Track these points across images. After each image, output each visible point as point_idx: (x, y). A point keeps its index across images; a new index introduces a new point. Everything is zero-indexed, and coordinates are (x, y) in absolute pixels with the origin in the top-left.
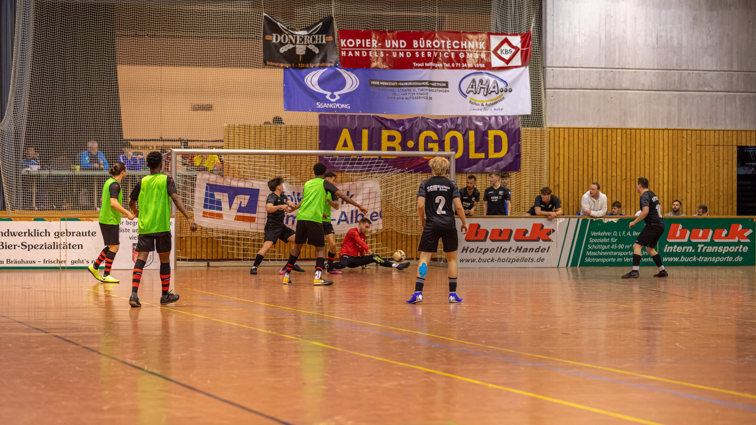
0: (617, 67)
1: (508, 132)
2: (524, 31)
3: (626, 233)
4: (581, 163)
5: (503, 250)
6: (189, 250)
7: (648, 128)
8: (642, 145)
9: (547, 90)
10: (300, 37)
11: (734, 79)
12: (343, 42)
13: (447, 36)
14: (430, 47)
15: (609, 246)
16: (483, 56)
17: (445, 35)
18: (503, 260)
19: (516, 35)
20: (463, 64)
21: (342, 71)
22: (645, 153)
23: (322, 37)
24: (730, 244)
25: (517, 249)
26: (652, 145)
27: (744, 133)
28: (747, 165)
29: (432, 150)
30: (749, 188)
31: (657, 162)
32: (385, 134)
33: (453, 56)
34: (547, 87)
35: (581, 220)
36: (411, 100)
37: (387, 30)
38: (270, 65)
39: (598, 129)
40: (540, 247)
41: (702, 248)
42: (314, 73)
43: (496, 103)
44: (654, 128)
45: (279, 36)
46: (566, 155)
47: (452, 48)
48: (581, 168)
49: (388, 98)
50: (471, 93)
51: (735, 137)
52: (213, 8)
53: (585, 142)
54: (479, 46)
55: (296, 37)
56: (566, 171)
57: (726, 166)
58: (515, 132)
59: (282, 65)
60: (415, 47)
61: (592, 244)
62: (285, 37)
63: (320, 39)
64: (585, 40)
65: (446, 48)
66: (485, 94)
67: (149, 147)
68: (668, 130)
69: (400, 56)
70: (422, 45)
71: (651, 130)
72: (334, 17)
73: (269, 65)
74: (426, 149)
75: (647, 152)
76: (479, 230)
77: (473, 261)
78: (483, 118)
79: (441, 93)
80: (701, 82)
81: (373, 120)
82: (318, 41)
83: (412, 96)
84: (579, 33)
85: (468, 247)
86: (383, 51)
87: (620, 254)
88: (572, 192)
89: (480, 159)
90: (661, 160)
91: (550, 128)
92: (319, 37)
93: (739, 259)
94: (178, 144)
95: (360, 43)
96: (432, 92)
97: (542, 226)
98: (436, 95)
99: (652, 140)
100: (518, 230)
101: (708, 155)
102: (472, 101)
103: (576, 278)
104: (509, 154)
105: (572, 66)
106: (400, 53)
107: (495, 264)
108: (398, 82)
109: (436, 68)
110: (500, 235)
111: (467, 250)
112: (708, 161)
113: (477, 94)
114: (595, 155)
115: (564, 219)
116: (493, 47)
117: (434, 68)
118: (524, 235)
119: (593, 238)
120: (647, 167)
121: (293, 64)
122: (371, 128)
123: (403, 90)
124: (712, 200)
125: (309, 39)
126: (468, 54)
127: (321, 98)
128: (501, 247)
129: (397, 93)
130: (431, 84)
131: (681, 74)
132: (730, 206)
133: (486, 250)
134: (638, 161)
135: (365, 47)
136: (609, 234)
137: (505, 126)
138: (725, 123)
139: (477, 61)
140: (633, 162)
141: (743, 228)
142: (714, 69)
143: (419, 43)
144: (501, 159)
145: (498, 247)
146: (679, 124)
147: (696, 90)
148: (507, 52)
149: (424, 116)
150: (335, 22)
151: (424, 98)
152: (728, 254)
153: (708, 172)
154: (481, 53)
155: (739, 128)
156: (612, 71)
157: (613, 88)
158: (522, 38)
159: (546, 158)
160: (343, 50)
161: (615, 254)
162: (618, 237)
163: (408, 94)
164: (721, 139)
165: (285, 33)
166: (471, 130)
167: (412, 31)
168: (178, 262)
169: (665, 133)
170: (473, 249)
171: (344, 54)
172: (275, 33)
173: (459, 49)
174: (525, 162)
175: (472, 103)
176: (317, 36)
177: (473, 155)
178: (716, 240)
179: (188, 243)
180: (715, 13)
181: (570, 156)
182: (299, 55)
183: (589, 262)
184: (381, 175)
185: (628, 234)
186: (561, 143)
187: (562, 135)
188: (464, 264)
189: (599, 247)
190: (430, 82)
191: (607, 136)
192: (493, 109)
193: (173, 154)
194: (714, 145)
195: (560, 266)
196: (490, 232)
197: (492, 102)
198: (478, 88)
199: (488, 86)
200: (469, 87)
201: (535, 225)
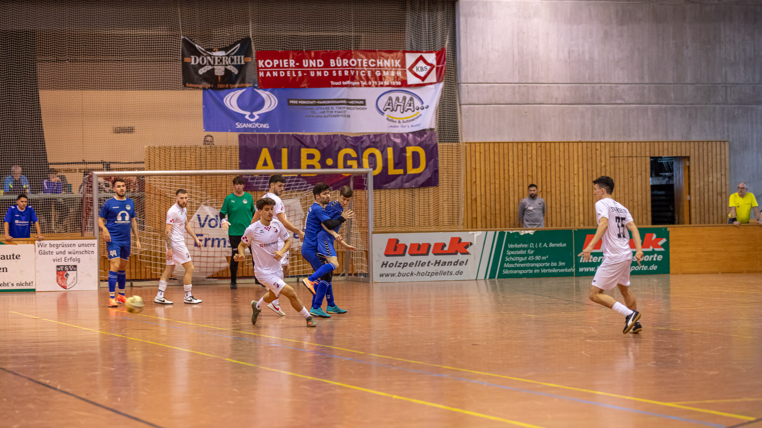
0: (530, 82)
1: (425, 148)
2: (438, 49)
3: (543, 245)
4: (497, 177)
5: (422, 264)
7: (562, 140)
8: (557, 158)
9: (462, 106)
10: (219, 58)
11: (646, 91)
12: (261, 63)
13: (363, 54)
14: (347, 65)
15: (526, 257)
16: (399, 74)
17: (361, 53)
18: (423, 274)
19: (431, 52)
20: (379, 82)
21: (260, 92)
22: (560, 165)
23: (241, 58)
25: (436, 262)
26: (567, 157)
27: (656, 144)
28: (661, 176)
29: (351, 167)
30: (664, 198)
31: (572, 174)
32: (304, 152)
33: (369, 74)
34: (463, 102)
35: (498, 232)
36: (329, 118)
37: (304, 50)
38: (190, 87)
39: (513, 143)
40: (458, 260)
42: (232, 93)
43: (413, 120)
44: (568, 141)
45: (197, 58)
46: (483, 169)
47: (369, 66)
48: (497, 182)
49: (307, 116)
50: (388, 110)
51: (648, 148)
52: (132, 32)
53: (501, 156)
54: (395, 64)
55: (214, 59)
56: (483, 185)
57: (639, 177)
58: (433, 148)
59: (201, 86)
60: (332, 66)
61: (509, 256)
62: (203, 59)
63: (239, 60)
64: (499, 56)
65: (362, 66)
66: (402, 111)
67: (72, 170)
68: (582, 142)
69: (318, 75)
70: (339, 63)
71: (565, 143)
72: (252, 38)
73: (188, 87)
74: (345, 166)
75: (562, 164)
76: (397, 245)
77: (393, 275)
78: (401, 135)
79: (359, 110)
80: (614, 95)
81: (293, 138)
82: (237, 62)
83: (330, 114)
84: (492, 49)
85: (387, 262)
86: (301, 71)
87: (538, 265)
88: (489, 205)
89: (399, 175)
90: (576, 172)
91: (466, 143)
92: (237, 58)
93: (654, 267)
94: (101, 166)
95: (278, 63)
96: (349, 110)
97: (460, 239)
98: (355, 112)
99: (566, 153)
100: (436, 245)
101: (621, 167)
102: (390, 118)
103: (494, 289)
104: (427, 169)
105: (486, 82)
106: (318, 72)
107: (414, 278)
108: (317, 100)
109: (353, 86)
110: (419, 249)
111: (386, 265)
112: (622, 173)
113: (394, 111)
114: (511, 169)
115: (481, 232)
116: (408, 65)
117: (351, 86)
118: (443, 249)
119: (510, 251)
120: (563, 179)
121: (212, 85)
122: (290, 147)
123: (321, 108)
125: (228, 60)
126: (384, 72)
127: (241, 118)
128: (420, 261)
129: (316, 111)
130: (348, 102)
131: (593, 87)
132: (645, 216)
133: (405, 265)
134: (553, 173)
135: (283, 67)
136: (526, 246)
137: (423, 142)
138: (638, 135)
139: (393, 79)
140: (549, 175)
141: (657, 237)
142: (626, 81)
143: (336, 62)
144: (419, 175)
145: (417, 261)
146: (593, 137)
147: (608, 102)
148: (422, 69)
149: (343, 134)
150: (253, 43)
151: (342, 116)
152: (643, 263)
153: (622, 183)
154: (396, 71)
155: (652, 139)
156: (525, 86)
157: (526, 103)
158: (437, 55)
159: (463, 172)
160: (261, 71)
161: (533, 265)
162: (534, 249)
163: (326, 112)
164: (634, 151)
165: (203, 55)
166: (389, 146)
167: (329, 51)
168: (100, 283)
169: (579, 146)
170: (393, 264)
171: (262, 74)
172: (193, 55)
173: (375, 67)
174: (443, 176)
175: (389, 120)
176: (235, 57)
177: (392, 171)
180: (625, 27)
181: (486, 170)
182: (217, 76)
183: (507, 274)
184: (300, 193)
185: (544, 246)
186: (478, 158)
187: (478, 149)
188: (384, 279)
189: (516, 259)
190: (347, 100)
191: (522, 150)
192: (410, 126)
193: (94, 177)
194: (628, 157)
195: (478, 279)
196: (409, 246)
197: (408, 119)
198: (395, 106)
199: (404, 104)
200: (386, 105)
201: (453, 239)
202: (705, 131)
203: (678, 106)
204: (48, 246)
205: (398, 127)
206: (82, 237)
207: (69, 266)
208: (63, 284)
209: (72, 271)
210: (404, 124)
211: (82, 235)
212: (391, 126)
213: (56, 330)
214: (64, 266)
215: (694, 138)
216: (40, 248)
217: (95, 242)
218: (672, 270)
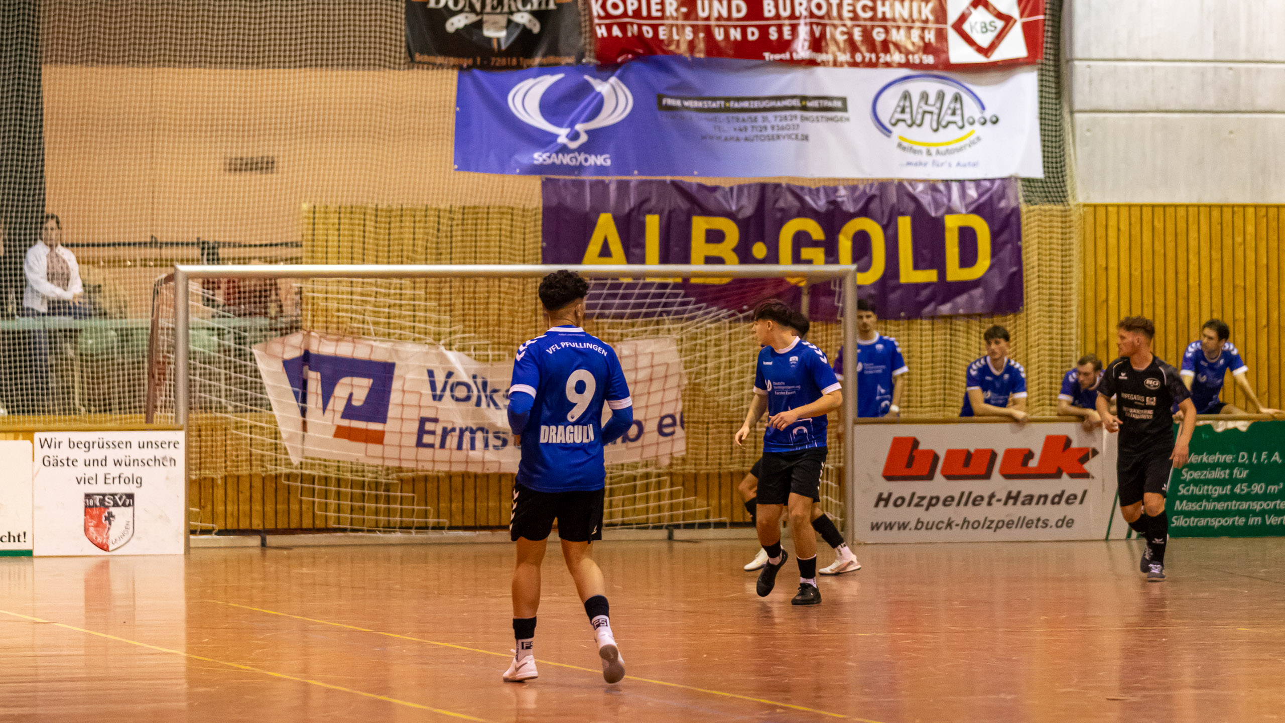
0: (1243, 58)
1: (991, 219)
3: (1270, 456)
4: (1159, 289)
5: (975, 500)
6: (220, 508)
9: (1078, 115)
12: (596, 6)
14: (805, 14)
15: (1229, 487)
16: (930, 36)
18: (976, 525)
20: (882, 55)
21: (596, 82)
25: (1009, 496)
29: (809, 261)
32: (700, 225)
33: (857, 35)
34: (1077, 106)
36: (757, 144)
38: (424, 63)
39: (1199, 206)
40: (1063, 492)
43: (960, 150)
46: (1124, 270)
47: (855, 17)
49: (703, 138)
50: (901, 125)
53: (1170, 238)
54: (920, 12)
58: (1009, 216)
60: (767, 14)
61: (1187, 484)
65: (840, 17)
66: (935, 126)
69: (732, 38)
70: (785, 9)
73: (419, 62)
74: (796, 260)
76: (914, 453)
77: (903, 526)
78: (932, 187)
79: (831, 123)
81: (672, 191)
82: (539, 5)
83: (759, 134)
85: (890, 495)
86: (693, 26)
87: (1257, 506)
89: (926, 285)
91: (1085, 205)
94: (195, 252)
95: (635, 6)
96: (808, 124)
97: (1068, 441)
98: (821, 129)
100: (1009, 452)
102: (905, 144)
104: (995, 271)
105: (1134, 57)
106: (732, 31)
107: (956, 533)
108: (728, 99)
109: (818, 65)
110: (967, 463)
111: (887, 501)
113: (915, 128)
114: (1193, 268)
116: (952, 15)
117: (812, 63)
118: (1025, 463)
119: (1190, 470)
121: (479, 59)
122: (666, 212)
126: (894, 32)
127: (544, 140)
128: (970, 493)
129: (725, 126)
130: (804, 103)
133: (934, 501)
135: (650, 17)
136: (1229, 458)
137: (985, 203)
139: (915, 48)
143: (776, 7)
144: (975, 284)
145: (962, 494)
148: (984, 28)
149: (792, 182)
151: (789, 137)
154: (923, 29)
156: (1231, 69)
157: (1232, 109)
159: (1076, 275)
161: (1245, 505)
162: (1249, 466)
163: (750, 129)
166: (903, 214)
168: (192, 537)
170: (903, 499)
173: (872, 19)
175: (904, 149)
177: (909, 274)
179: (219, 493)
181: (1133, 271)
182: (490, 40)
183: (1182, 527)
184: (680, 325)
185: (1273, 458)
186: (1112, 241)
187: (1113, 222)
188: (882, 535)
189: (1205, 489)
190: (804, 98)
191: (1221, 224)
192: (954, 163)
193: (180, 278)
195: (1110, 537)
196: (942, 455)
197: (950, 147)
198: (917, 113)
199: (941, 109)
200: (895, 111)
201: (1050, 441)
204: (65, 445)
205: (925, 164)
206: (149, 424)
207: (116, 494)
208: (99, 540)
209: (123, 508)
210: (940, 159)
211: (149, 420)
212: (909, 164)
213: (82, 652)
214: (104, 495)
216: (46, 451)
217: (180, 436)
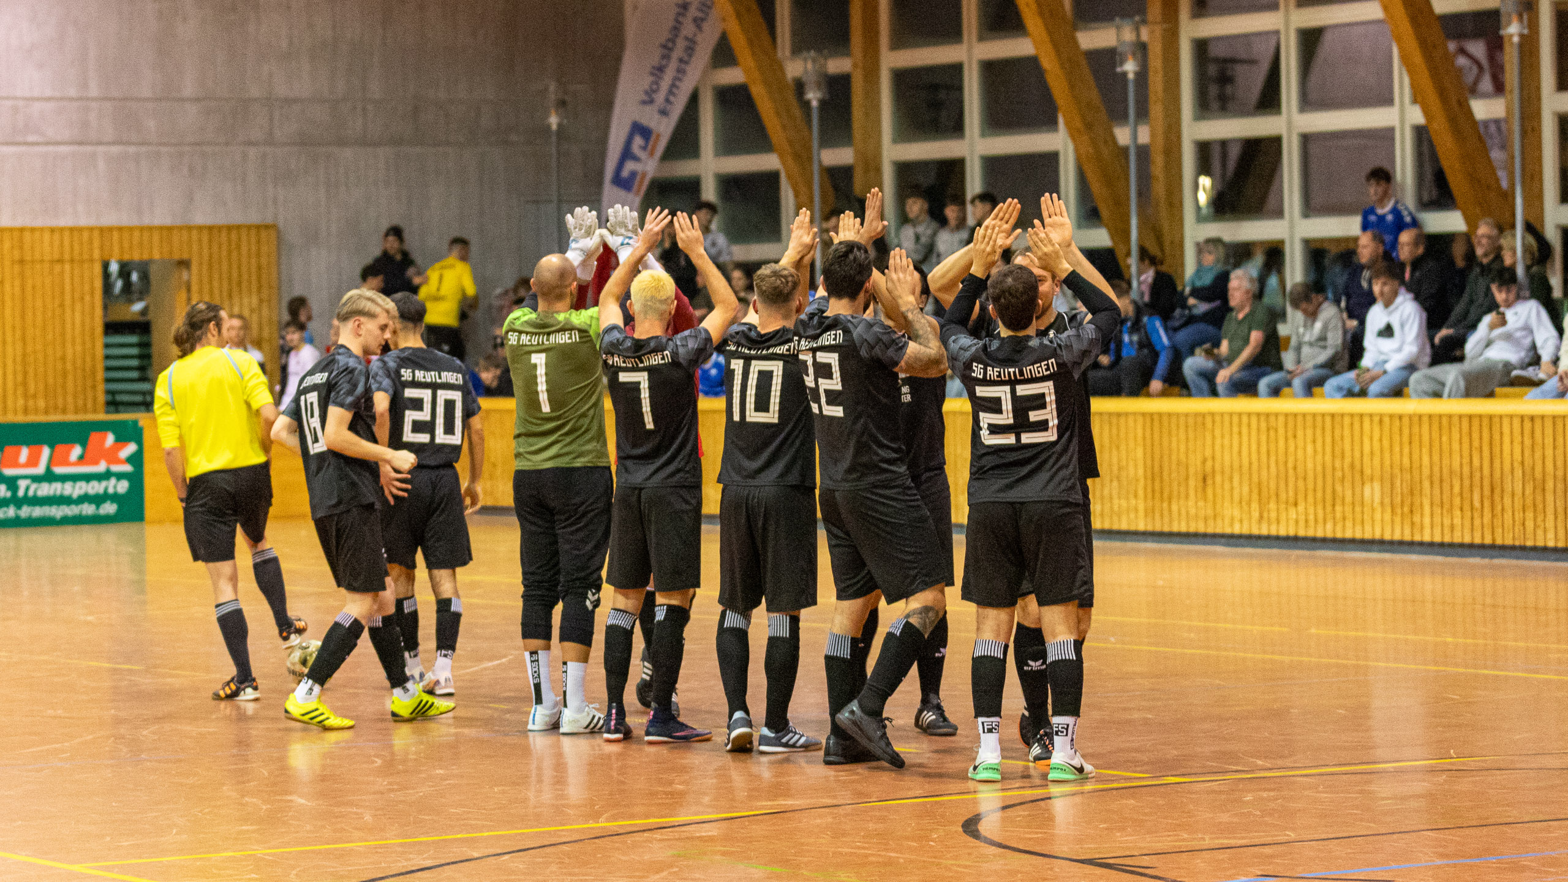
11: (92, 116)
24: (88, 478)
27: (116, 235)
41: (27, 489)
51: (96, 244)
57: (78, 306)
80: (21, 124)
93: (109, 508)
101: (38, 284)
112: (39, 297)
124: (51, 381)
132: (90, 394)
138: (75, 211)
141: (116, 441)
142: (48, 93)
147: (9, 141)
152: (85, 498)
153: (39, 319)
155: (105, 223)
178: (59, 470)
194: (52, 262)
202: (225, 204)
203: (164, 149)
215: (200, 218)
218: (149, 511)
